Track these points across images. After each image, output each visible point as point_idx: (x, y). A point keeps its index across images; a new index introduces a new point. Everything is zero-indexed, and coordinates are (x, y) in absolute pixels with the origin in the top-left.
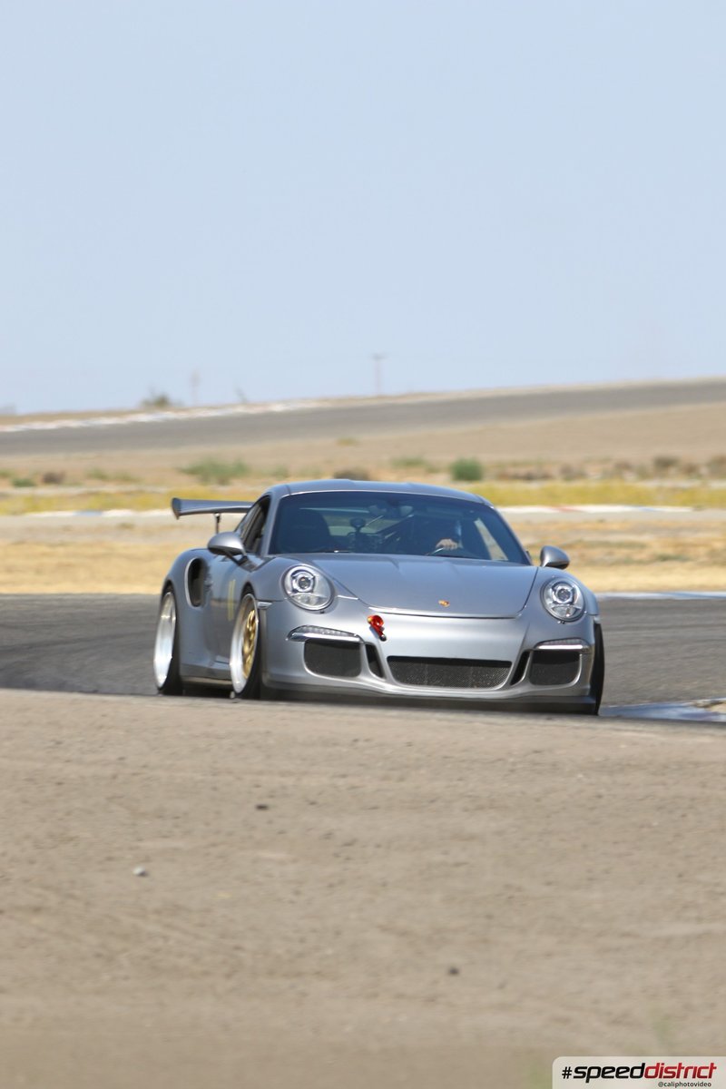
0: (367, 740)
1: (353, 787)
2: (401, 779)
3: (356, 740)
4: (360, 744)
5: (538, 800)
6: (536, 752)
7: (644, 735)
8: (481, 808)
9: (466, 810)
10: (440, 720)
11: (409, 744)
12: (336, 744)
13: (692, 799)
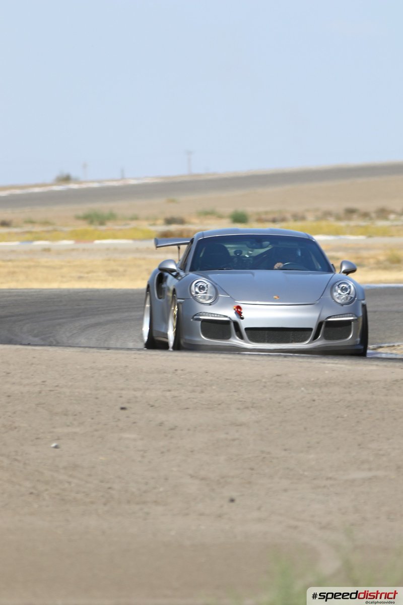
0: (182, 370)
1: (175, 397)
2: (202, 392)
3: (176, 370)
4: (179, 372)
5: (280, 403)
6: (278, 375)
7: (339, 366)
8: (247, 408)
9: (238, 409)
10: (224, 358)
11: (206, 372)
12: (165, 372)
13: (366, 401)
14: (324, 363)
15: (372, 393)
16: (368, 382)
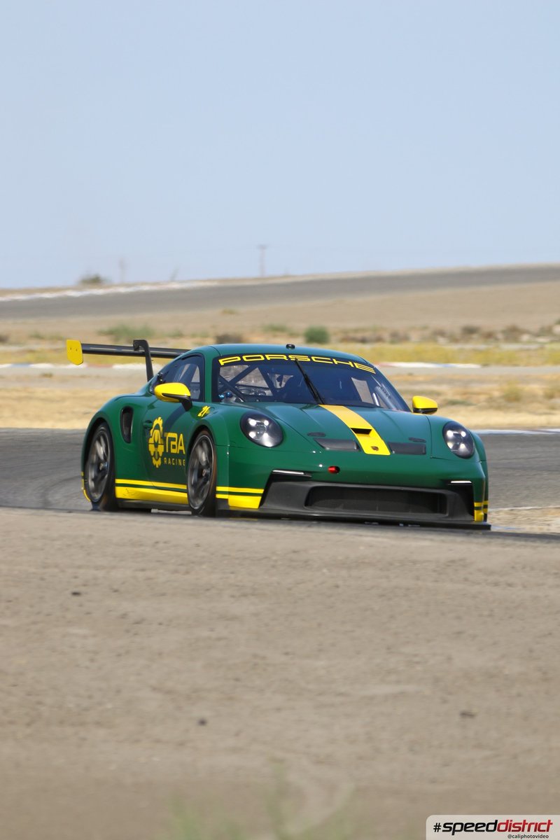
0: (165, 542)
1: (149, 579)
2: (187, 573)
3: (157, 543)
4: (161, 545)
5: (289, 589)
6: (295, 552)
7: (380, 539)
8: (245, 595)
9: (233, 596)
10: (225, 527)
11: (198, 545)
12: (141, 545)
13: (408, 589)
14: (361, 536)
15: (418, 578)
16: (415, 562)
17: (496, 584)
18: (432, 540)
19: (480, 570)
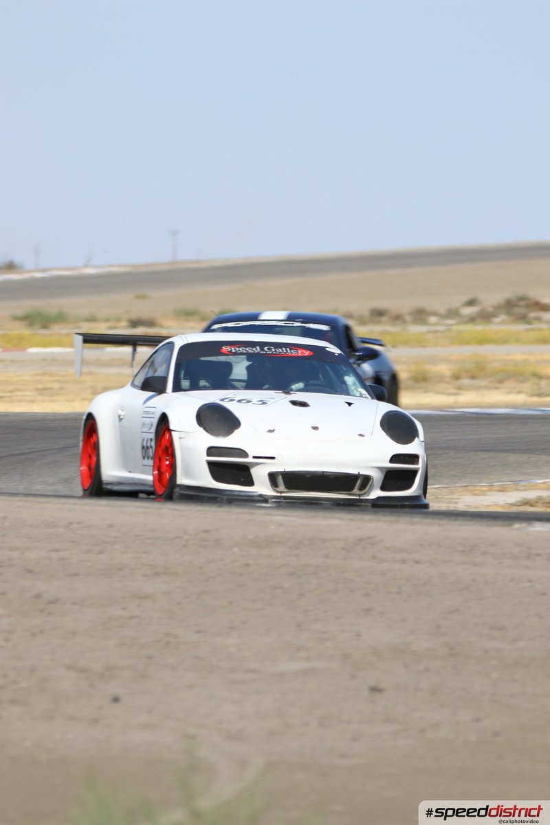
0: (79, 523)
1: (63, 559)
2: (101, 552)
3: (71, 523)
4: (75, 526)
5: (201, 568)
6: (206, 531)
7: (289, 519)
8: (157, 574)
9: (145, 575)
10: (138, 507)
11: (111, 526)
12: (55, 526)
13: (317, 567)
14: (270, 515)
15: (327, 556)
16: (324, 541)
17: (404, 562)
18: (340, 518)
19: (388, 548)
